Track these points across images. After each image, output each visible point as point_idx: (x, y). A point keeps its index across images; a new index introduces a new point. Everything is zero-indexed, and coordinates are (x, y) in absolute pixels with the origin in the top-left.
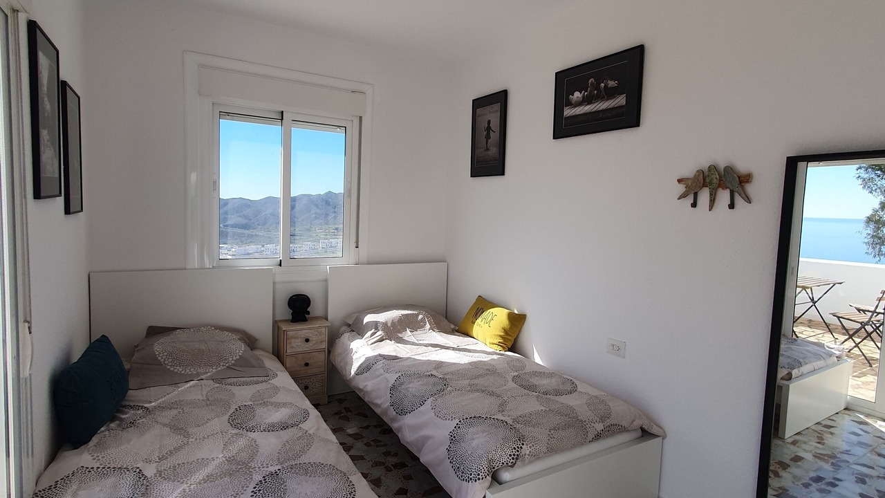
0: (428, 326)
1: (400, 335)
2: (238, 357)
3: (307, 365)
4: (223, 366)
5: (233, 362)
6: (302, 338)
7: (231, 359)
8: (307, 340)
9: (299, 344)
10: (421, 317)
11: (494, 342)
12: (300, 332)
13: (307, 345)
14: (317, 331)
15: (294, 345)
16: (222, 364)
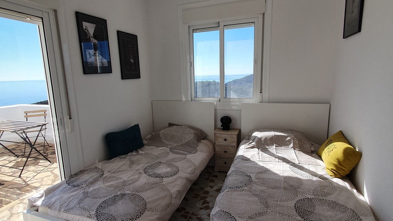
0: (292, 145)
1: (267, 147)
2: (187, 141)
3: (225, 152)
4: (180, 144)
5: (184, 143)
6: (223, 138)
7: (184, 141)
8: (225, 140)
9: (222, 141)
10: (289, 138)
11: (329, 168)
12: (222, 135)
13: (225, 142)
14: (231, 136)
15: (219, 141)
16: (180, 143)
